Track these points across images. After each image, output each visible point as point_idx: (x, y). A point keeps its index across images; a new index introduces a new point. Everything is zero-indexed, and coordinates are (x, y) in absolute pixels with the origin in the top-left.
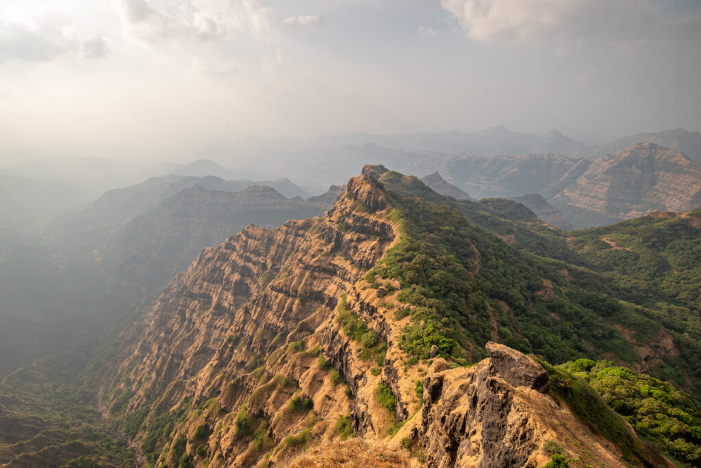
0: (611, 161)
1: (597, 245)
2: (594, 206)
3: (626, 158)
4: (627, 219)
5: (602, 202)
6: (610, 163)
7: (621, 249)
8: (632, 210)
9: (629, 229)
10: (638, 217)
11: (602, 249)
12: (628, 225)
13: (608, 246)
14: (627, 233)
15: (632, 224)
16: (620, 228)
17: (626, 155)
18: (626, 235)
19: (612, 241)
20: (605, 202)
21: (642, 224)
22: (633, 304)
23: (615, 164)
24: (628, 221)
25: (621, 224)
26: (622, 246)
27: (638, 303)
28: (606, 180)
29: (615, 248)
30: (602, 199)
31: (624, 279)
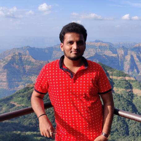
0: (4, 62)
1: (8, 106)
2: (2, 86)
3: (10, 60)
4: (18, 90)
5: (5, 83)
6: (4, 63)
7: (20, 105)
8: (19, 85)
9: (21, 95)
10: (23, 88)
11: (11, 108)
12: (20, 93)
13: (14, 106)
14: (20, 97)
15: (21, 92)
16: (16, 95)
17: (10, 58)
18: (20, 98)
19: (15, 102)
20: (6, 83)
21: (25, 91)
22: (32, 132)
23: (6, 63)
24: (19, 91)
25: (17, 93)
26: (20, 104)
27: (34, 131)
28: (4, 72)
29: (17, 106)
30: (4, 82)
31: (25, 121)
